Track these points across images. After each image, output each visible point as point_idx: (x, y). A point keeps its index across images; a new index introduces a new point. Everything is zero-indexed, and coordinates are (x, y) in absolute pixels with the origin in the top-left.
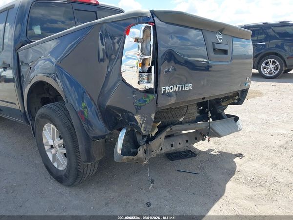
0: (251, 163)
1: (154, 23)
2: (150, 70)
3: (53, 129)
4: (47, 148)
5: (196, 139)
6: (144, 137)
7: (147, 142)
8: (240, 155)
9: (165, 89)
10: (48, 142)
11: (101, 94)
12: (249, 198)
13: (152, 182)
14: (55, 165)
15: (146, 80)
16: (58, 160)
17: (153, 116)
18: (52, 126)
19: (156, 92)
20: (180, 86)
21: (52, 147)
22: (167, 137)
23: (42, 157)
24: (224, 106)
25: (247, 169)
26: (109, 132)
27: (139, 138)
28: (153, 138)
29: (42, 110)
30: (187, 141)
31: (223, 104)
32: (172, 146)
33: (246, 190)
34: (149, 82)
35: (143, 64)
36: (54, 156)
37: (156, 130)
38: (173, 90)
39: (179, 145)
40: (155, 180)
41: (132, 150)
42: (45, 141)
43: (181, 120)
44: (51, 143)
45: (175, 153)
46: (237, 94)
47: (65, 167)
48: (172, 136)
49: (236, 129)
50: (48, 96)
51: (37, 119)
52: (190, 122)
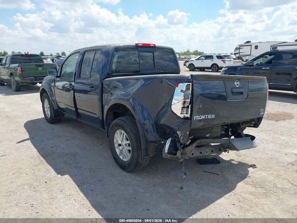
0: (261, 172)
1: (192, 82)
2: (188, 107)
3: (124, 134)
4: (116, 145)
5: (220, 150)
6: (181, 144)
7: (183, 148)
8: (254, 166)
9: (196, 118)
10: (117, 141)
11: (157, 116)
12: (251, 193)
13: (185, 174)
14: (121, 157)
15: (185, 112)
16: (124, 154)
17: (188, 133)
18: (123, 132)
19: (191, 119)
20: (206, 116)
21: (120, 145)
22: (197, 147)
23: (112, 152)
24: (243, 128)
25: (257, 176)
26: (160, 139)
27: (178, 145)
28: (187, 146)
29: (117, 121)
30: (212, 151)
31: (242, 126)
32: (201, 153)
33: (250, 189)
34: (187, 113)
35: (184, 103)
36: (121, 151)
37: (190, 141)
38: (202, 118)
39: (207, 153)
40: (187, 173)
41: (174, 152)
42: (115, 141)
43: (208, 136)
44: (120, 143)
45: (203, 159)
46: (253, 120)
47: (128, 159)
48: (202, 146)
49: (252, 146)
50: (119, 111)
51: (112, 126)
52: (214, 138)
